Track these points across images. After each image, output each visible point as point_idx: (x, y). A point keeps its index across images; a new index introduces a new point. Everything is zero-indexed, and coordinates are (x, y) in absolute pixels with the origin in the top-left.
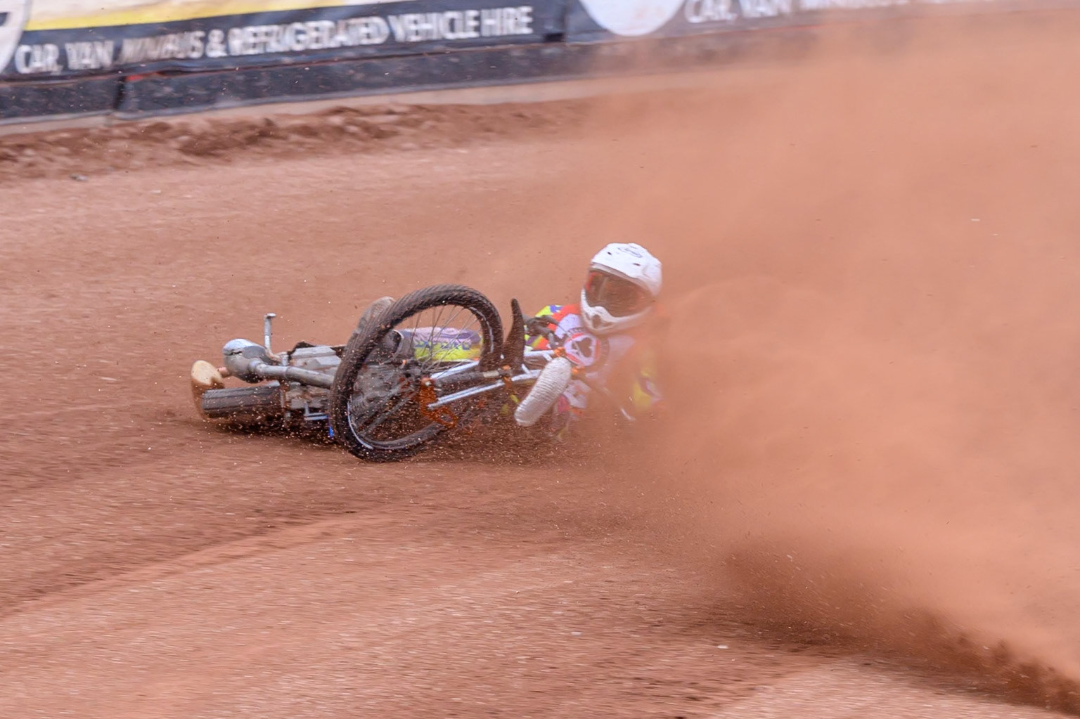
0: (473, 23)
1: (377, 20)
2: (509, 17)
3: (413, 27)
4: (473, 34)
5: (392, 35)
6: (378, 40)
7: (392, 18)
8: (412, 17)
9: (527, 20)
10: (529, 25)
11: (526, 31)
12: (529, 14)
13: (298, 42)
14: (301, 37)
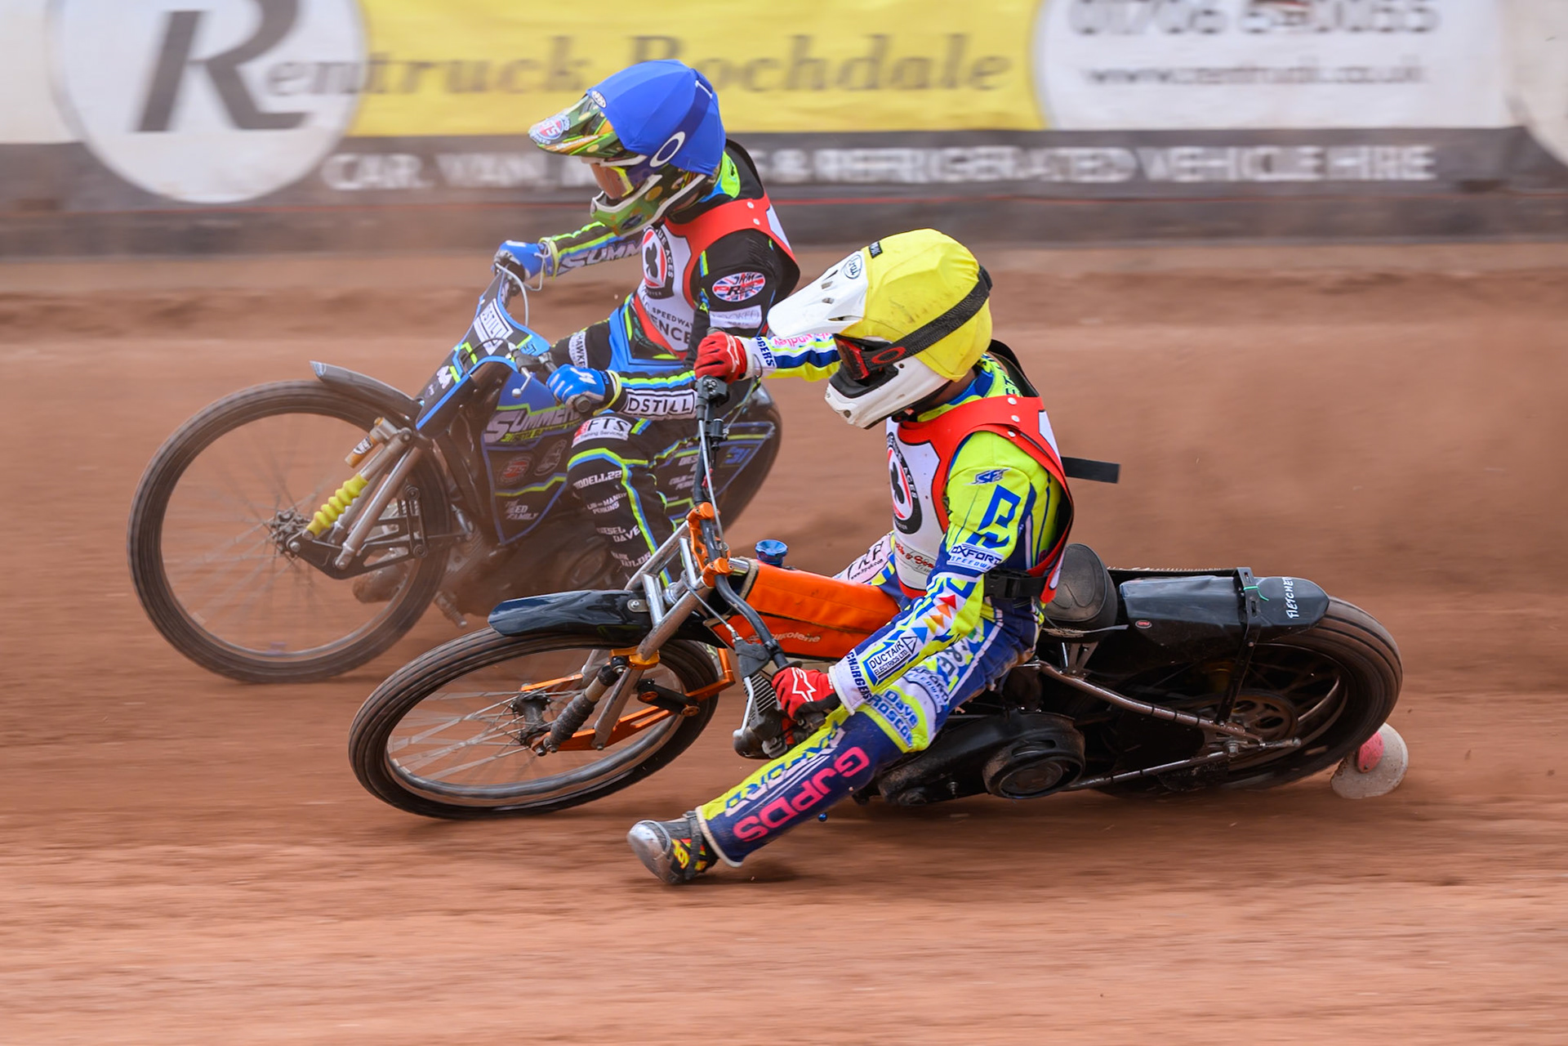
0: (1311, 163)
1: (1114, 153)
2: (1386, 158)
3: (1187, 164)
4: (1311, 177)
5: (1140, 171)
6: (1114, 177)
7: (1144, 152)
8: (1187, 150)
9: (1422, 162)
10: (1428, 169)
11: (1421, 176)
12: (1427, 155)
13: (954, 172)
14: (959, 167)
